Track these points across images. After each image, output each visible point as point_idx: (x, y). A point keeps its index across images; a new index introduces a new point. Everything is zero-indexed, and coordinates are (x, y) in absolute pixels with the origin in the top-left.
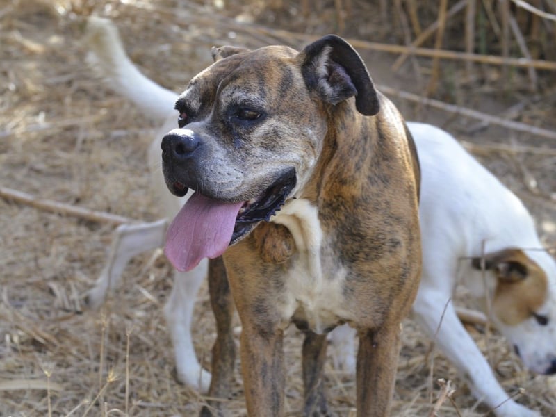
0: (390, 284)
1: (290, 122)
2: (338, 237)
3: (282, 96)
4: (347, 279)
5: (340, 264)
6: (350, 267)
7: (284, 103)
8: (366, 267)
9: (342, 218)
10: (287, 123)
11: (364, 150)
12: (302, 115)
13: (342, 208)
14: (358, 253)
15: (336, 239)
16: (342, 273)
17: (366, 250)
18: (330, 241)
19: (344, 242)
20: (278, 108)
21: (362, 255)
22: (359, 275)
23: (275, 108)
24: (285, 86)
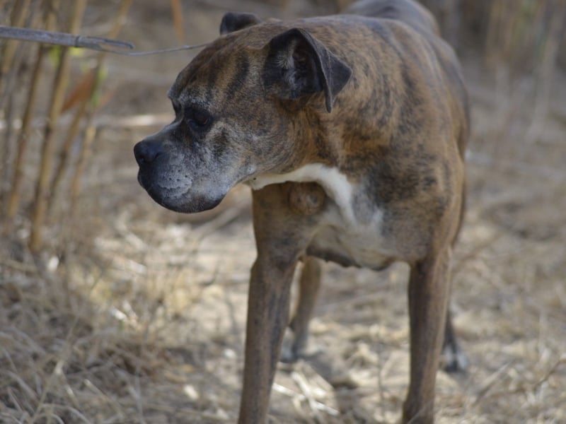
0: (428, 217)
1: (236, 125)
2: (371, 182)
3: (229, 98)
4: (385, 220)
5: (376, 207)
6: (386, 208)
7: (230, 105)
8: (401, 205)
9: (373, 164)
10: (233, 126)
11: (388, 105)
12: (250, 118)
13: (371, 156)
14: (391, 193)
15: (369, 184)
16: (378, 216)
17: (399, 190)
18: (362, 187)
19: (377, 185)
20: (222, 111)
21: (395, 195)
22: (395, 214)
23: (220, 111)
24: (234, 87)
